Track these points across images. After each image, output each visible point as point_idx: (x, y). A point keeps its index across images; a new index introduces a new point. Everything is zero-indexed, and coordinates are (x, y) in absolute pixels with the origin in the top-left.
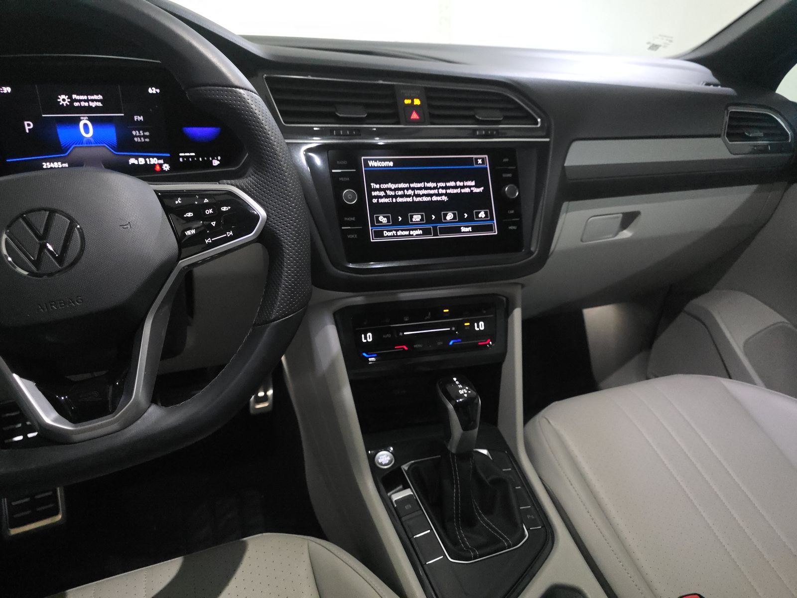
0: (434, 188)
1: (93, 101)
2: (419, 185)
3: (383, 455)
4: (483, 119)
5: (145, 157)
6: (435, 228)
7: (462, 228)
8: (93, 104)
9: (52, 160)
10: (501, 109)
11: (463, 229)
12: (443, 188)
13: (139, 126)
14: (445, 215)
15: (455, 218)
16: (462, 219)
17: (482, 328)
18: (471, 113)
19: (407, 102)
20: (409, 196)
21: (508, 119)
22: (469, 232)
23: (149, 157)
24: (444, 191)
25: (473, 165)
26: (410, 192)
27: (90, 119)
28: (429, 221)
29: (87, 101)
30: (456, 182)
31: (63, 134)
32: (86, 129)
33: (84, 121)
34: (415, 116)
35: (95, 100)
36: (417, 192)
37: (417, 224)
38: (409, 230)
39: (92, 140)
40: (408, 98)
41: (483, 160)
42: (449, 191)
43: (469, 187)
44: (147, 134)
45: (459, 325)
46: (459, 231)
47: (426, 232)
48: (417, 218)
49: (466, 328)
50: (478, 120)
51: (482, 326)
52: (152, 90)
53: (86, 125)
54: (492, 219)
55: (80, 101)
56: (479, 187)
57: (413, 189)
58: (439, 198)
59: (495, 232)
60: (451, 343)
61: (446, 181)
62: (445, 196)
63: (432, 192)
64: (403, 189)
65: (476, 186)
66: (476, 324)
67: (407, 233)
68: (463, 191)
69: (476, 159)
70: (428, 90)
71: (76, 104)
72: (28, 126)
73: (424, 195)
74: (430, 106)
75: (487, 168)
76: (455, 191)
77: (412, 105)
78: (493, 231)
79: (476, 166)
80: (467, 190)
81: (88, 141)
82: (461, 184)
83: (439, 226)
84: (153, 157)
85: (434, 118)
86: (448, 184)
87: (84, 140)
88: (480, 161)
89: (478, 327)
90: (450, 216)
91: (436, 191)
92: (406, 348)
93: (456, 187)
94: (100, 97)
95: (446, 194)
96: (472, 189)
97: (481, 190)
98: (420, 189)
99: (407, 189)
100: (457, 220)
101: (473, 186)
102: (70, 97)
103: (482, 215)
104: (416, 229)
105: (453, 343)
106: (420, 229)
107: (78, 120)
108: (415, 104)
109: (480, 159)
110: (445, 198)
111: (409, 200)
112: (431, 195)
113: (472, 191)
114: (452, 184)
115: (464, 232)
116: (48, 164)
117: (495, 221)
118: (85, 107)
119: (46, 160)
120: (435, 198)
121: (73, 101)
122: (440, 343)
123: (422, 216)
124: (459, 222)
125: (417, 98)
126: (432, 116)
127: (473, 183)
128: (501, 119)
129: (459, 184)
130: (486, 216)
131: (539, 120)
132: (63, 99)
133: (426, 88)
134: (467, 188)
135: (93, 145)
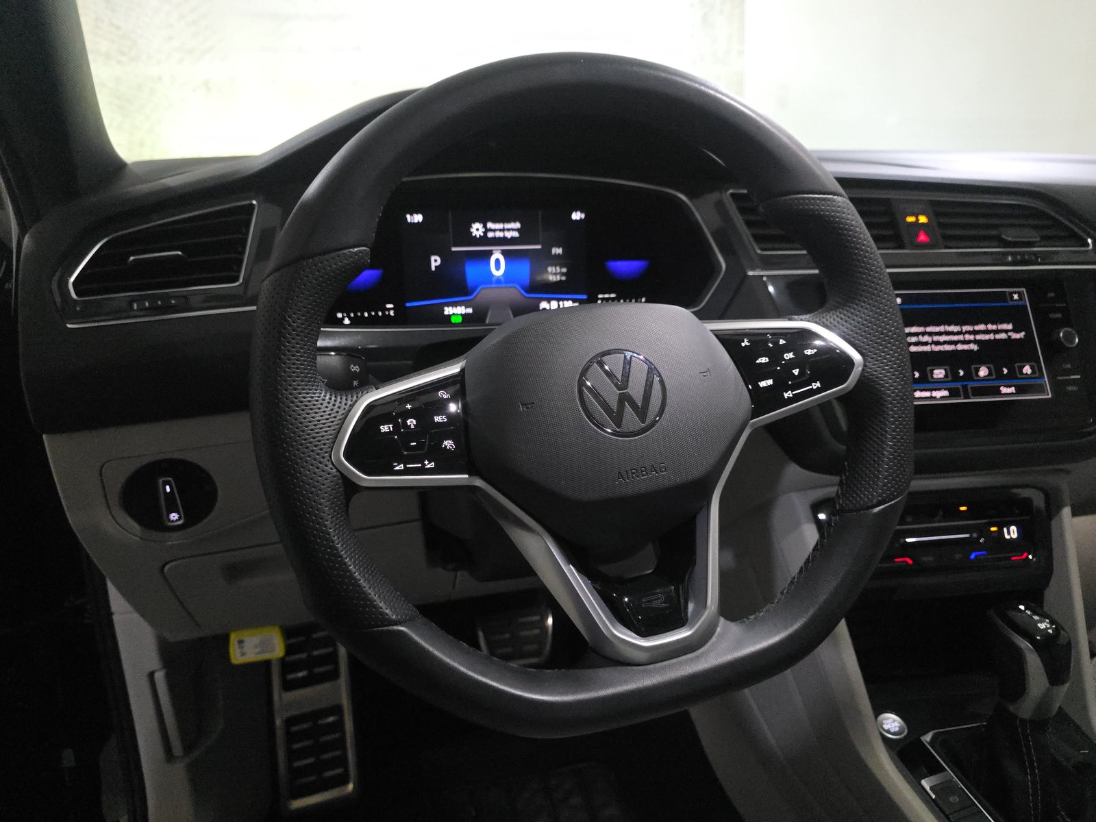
0: (959, 333)
1: (509, 230)
2: (937, 329)
3: (889, 718)
4: (1013, 240)
5: (558, 300)
6: (965, 387)
7: (1002, 388)
8: (509, 235)
9: (455, 304)
10: (1035, 227)
11: (1004, 390)
12: (969, 333)
13: (556, 260)
14: (977, 370)
15: (990, 374)
16: (1001, 376)
17: (1014, 535)
18: (994, 233)
19: (911, 219)
20: (926, 344)
21: (1046, 239)
22: (1012, 393)
23: (563, 300)
24: (972, 337)
25: (1007, 302)
26: (926, 339)
27: (504, 253)
28: (956, 378)
29: (503, 230)
30: (986, 324)
31: (472, 272)
32: (498, 264)
33: (497, 255)
34: (922, 237)
35: (512, 229)
36: (936, 338)
37: (939, 381)
38: (931, 390)
39: (502, 279)
40: (912, 215)
41: (1020, 294)
42: (979, 337)
43: (1005, 331)
44: (564, 270)
45: (983, 531)
46: (999, 393)
47: (954, 393)
48: (939, 373)
49: (993, 534)
50: (1005, 240)
51: (1013, 533)
52: (577, 216)
53: (497, 261)
54: (1042, 376)
55: (494, 230)
56: (1019, 332)
57: (931, 334)
58: (966, 347)
59: (1048, 395)
60: (973, 556)
61: (973, 324)
62: (975, 343)
63: (956, 338)
64: (917, 334)
65: (1015, 330)
66: (1005, 530)
67: (927, 394)
68: (998, 336)
69: (1011, 294)
70: (933, 203)
71: (490, 235)
72: (435, 262)
73: (945, 343)
74: (941, 225)
75: (1026, 305)
76: (987, 337)
77: (916, 223)
78: (1044, 392)
79: (1011, 303)
80: (1003, 336)
81: (498, 281)
82: (994, 327)
83: (971, 385)
84: (568, 300)
85: (949, 240)
86: (977, 328)
87: (494, 279)
88: (1016, 297)
89: (1009, 533)
90: (983, 372)
91: (961, 337)
92: (910, 561)
93: (987, 332)
94: (517, 225)
95: (975, 342)
96: (1010, 334)
97: (1021, 335)
98: (940, 334)
99: (923, 334)
100: (994, 377)
101: (1010, 331)
102: (485, 226)
103: (1027, 370)
104: (939, 389)
105: (975, 557)
106: (945, 389)
107: (490, 253)
108: (920, 222)
109: (1015, 293)
110: (974, 347)
111: (927, 348)
112: (955, 343)
113: (1009, 337)
114: (982, 327)
115: (1005, 394)
116: (451, 308)
117: (1046, 379)
118: (499, 238)
119: (448, 305)
120: (960, 347)
121: (487, 230)
122: (958, 556)
123: (945, 370)
124: (996, 379)
125: (922, 214)
126: (946, 238)
127: (1010, 327)
128: (1038, 239)
129: (990, 327)
130: (1033, 372)
131: (1090, 241)
132: (477, 229)
133: (930, 201)
134: (1002, 332)
135: (503, 285)
